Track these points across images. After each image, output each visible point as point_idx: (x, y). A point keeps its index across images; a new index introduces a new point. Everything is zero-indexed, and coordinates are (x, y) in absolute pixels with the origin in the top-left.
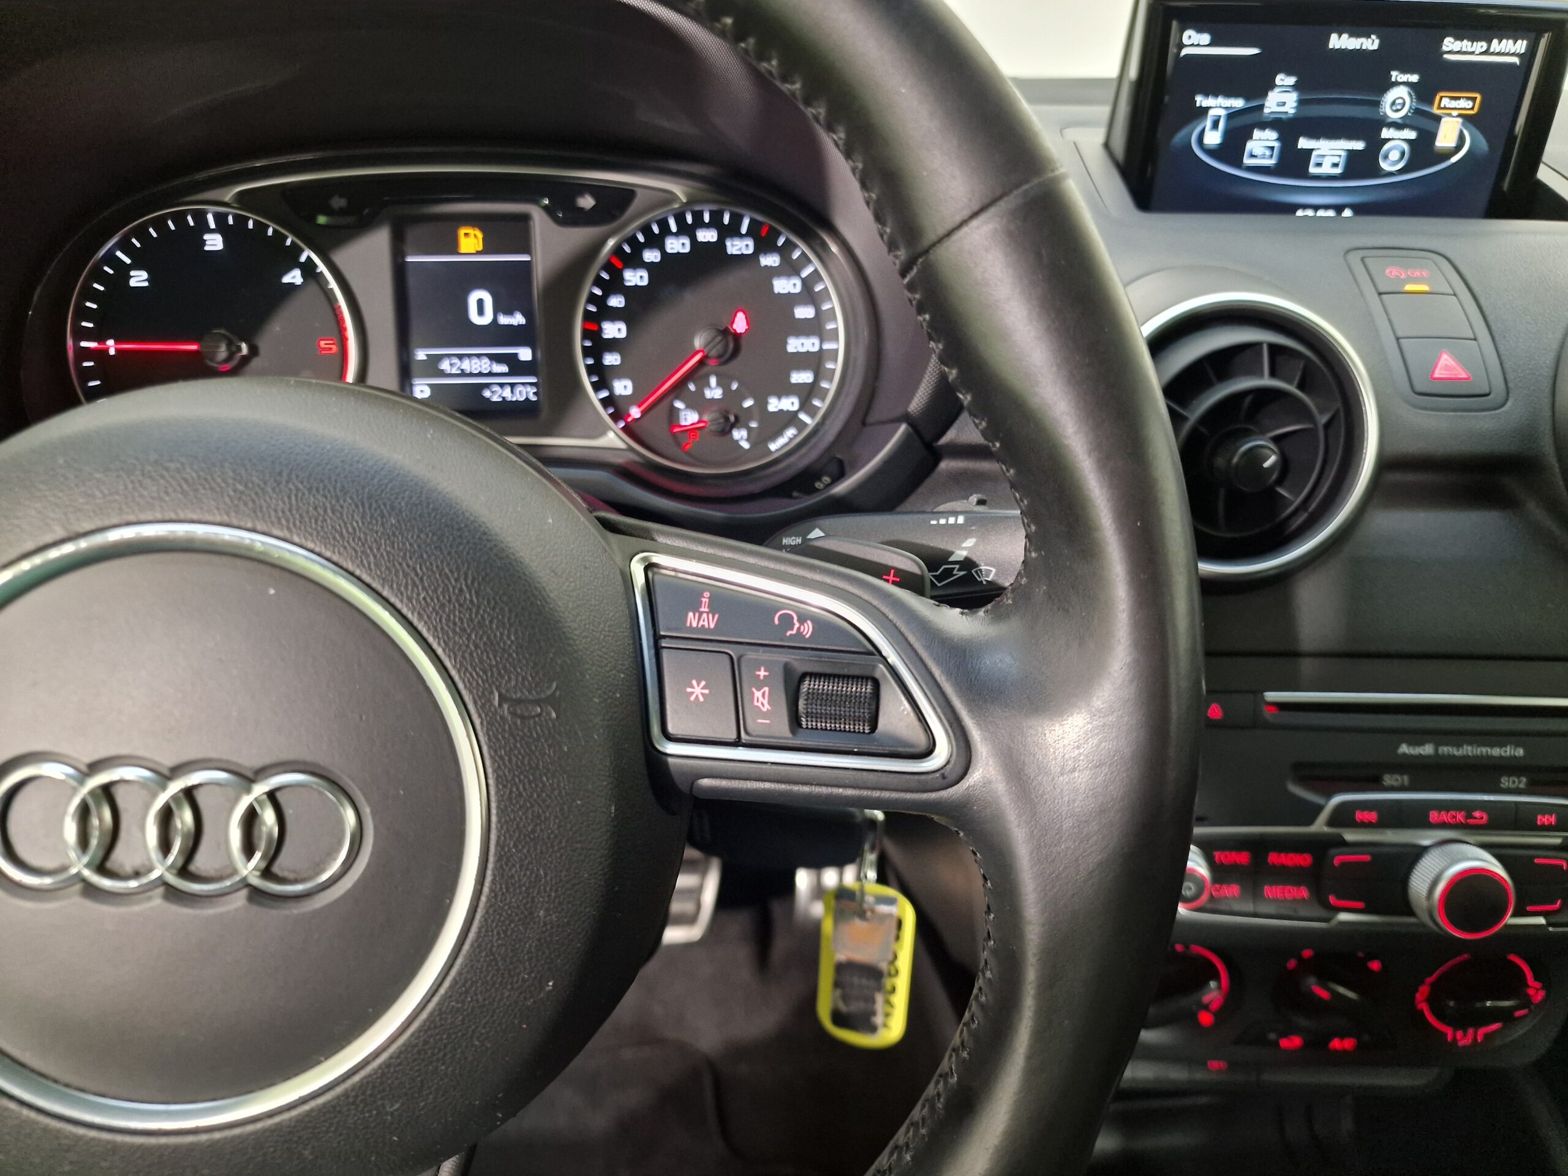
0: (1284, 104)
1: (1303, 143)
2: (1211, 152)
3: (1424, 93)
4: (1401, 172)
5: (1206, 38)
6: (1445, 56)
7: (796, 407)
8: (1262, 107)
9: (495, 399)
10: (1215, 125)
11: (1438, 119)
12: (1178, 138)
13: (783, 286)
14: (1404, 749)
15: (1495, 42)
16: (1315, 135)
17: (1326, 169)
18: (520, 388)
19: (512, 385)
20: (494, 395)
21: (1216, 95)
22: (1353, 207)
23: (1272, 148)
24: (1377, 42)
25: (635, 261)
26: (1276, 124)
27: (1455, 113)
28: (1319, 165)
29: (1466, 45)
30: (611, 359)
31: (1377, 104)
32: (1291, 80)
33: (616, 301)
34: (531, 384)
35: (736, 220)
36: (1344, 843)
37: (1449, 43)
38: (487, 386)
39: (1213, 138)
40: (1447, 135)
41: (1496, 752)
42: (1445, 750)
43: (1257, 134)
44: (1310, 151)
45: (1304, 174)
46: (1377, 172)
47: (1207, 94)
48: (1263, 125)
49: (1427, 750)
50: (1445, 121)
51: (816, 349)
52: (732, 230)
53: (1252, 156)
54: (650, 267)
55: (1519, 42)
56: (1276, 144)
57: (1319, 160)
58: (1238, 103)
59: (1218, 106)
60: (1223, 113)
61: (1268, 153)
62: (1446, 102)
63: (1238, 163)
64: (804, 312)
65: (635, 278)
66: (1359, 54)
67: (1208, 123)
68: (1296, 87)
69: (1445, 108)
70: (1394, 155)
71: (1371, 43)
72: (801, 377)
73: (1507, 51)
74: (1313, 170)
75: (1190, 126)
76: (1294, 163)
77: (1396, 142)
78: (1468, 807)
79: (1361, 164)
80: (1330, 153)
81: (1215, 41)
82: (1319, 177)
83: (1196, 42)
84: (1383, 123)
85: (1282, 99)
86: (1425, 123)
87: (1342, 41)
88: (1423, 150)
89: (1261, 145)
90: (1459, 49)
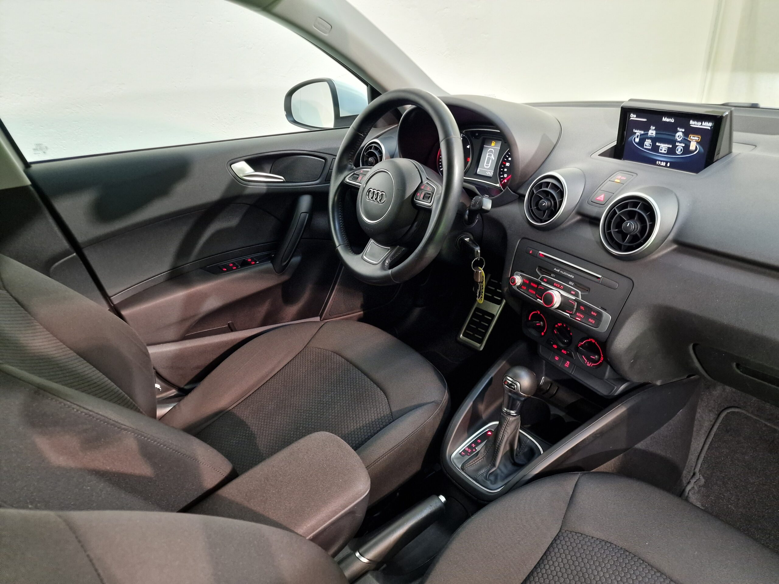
0: (653, 133)
1: (657, 144)
2: (636, 143)
3: (686, 134)
4: (681, 154)
5: (635, 116)
6: (691, 125)
8: (648, 134)
10: (638, 137)
11: (690, 142)
12: (630, 139)
14: (555, 269)
15: (703, 123)
16: (660, 142)
17: (663, 151)
19: (490, 172)
21: (638, 130)
22: (670, 162)
23: (650, 144)
24: (674, 120)
26: (651, 138)
27: (694, 141)
28: (661, 150)
29: (696, 123)
30: (505, 170)
31: (675, 136)
32: (654, 128)
36: (541, 284)
37: (691, 122)
38: (487, 171)
39: (637, 140)
40: (693, 146)
41: (569, 275)
42: (561, 272)
43: (647, 140)
44: (659, 146)
45: (658, 152)
46: (676, 154)
47: (635, 129)
48: (648, 138)
50: (692, 142)
53: (646, 146)
55: (710, 123)
56: (651, 143)
57: (661, 149)
58: (642, 132)
59: (638, 132)
60: (639, 134)
61: (649, 145)
62: (691, 137)
63: (643, 147)
66: (670, 122)
67: (636, 136)
68: (655, 129)
69: (691, 139)
70: (679, 150)
71: (672, 120)
73: (707, 125)
74: (660, 151)
75: (632, 136)
76: (655, 149)
77: (680, 147)
78: (561, 285)
79: (672, 151)
80: (664, 147)
81: (636, 117)
82: (661, 153)
83: (633, 117)
84: (676, 141)
85: (652, 132)
86: (687, 143)
87: (665, 119)
88: (686, 149)
89: (648, 143)
90: (694, 124)
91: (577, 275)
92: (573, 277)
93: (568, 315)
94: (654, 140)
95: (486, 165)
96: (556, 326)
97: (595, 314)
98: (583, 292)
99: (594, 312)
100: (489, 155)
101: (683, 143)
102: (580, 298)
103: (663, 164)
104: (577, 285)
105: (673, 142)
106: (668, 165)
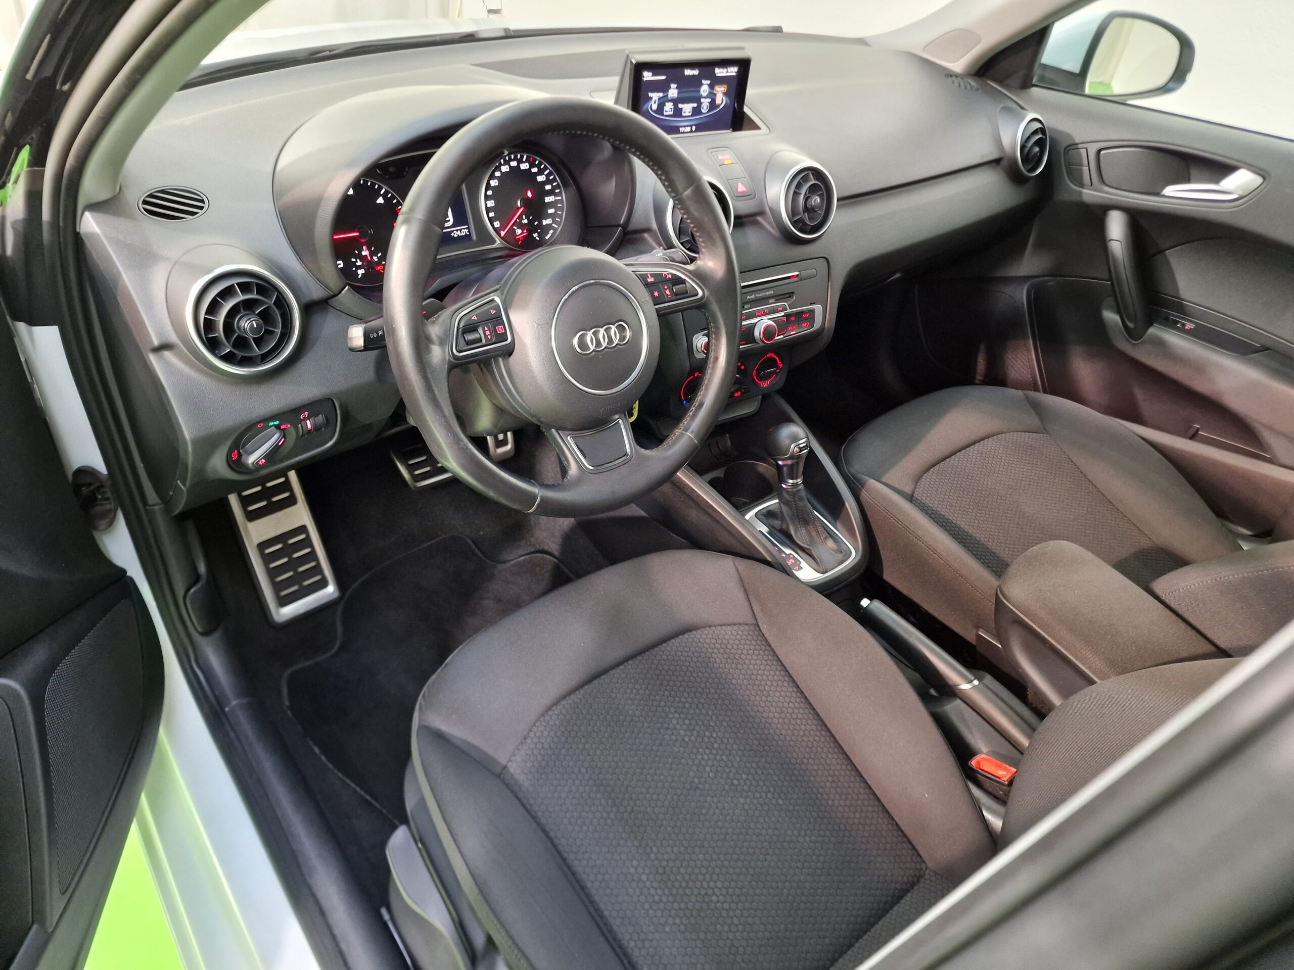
0: (674, 94)
1: (680, 106)
2: (654, 111)
3: (711, 86)
4: (707, 112)
5: (650, 74)
6: (716, 75)
7: (551, 222)
8: (667, 96)
9: (456, 236)
10: (655, 102)
11: (715, 95)
12: (645, 107)
13: (541, 178)
14: (748, 297)
15: (729, 69)
16: (683, 103)
17: (687, 114)
18: (463, 230)
19: (461, 230)
20: (456, 234)
21: (655, 92)
22: (695, 125)
23: (671, 109)
24: (698, 72)
25: (492, 177)
26: (672, 100)
27: (720, 92)
28: (685, 112)
29: (721, 70)
30: (492, 214)
31: (699, 91)
32: (675, 86)
33: (490, 193)
34: (466, 228)
35: (522, 157)
37: (717, 71)
38: (453, 231)
39: (655, 107)
41: (767, 294)
42: (757, 296)
43: (667, 104)
44: (682, 108)
45: (681, 116)
46: (701, 113)
47: (652, 92)
48: (668, 101)
49: (753, 296)
50: (718, 95)
51: (554, 200)
52: (520, 161)
53: (666, 111)
54: (497, 178)
55: (735, 68)
56: (673, 107)
58: (661, 95)
59: (655, 96)
60: (657, 98)
62: (717, 89)
63: (662, 114)
64: (548, 187)
65: (494, 183)
66: (693, 76)
67: (653, 102)
68: (677, 88)
69: (717, 91)
70: (705, 107)
72: (551, 211)
73: (732, 71)
74: (683, 114)
75: (648, 103)
76: (678, 112)
77: (705, 103)
79: (697, 111)
80: (687, 108)
81: (653, 75)
82: (685, 117)
83: (647, 76)
84: (701, 97)
85: (673, 92)
86: (713, 96)
87: (688, 72)
88: (713, 105)
89: (669, 108)
90: (720, 72)
92: (770, 293)
94: (675, 102)
98: (788, 301)
101: (709, 98)
102: (788, 310)
103: (688, 129)
105: (697, 99)
106: (693, 128)
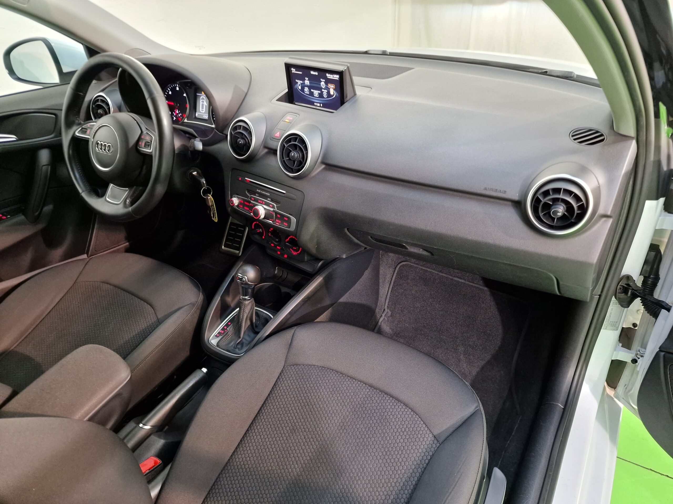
1: (312, 90)
2: (300, 90)
3: (326, 83)
4: (327, 98)
6: (328, 77)
8: (305, 83)
10: (299, 85)
14: (257, 190)
15: (334, 75)
17: (316, 96)
20: (204, 117)
22: (322, 103)
26: (307, 86)
27: (332, 88)
31: (320, 85)
32: (307, 79)
36: (251, 202)
37: (327, 75)
39: (300, 88)
40: (332, 92)
41: (267, 194)
42: (261, 192)
43: (305, 87)
44: (313, 92)
45: (313, 96)
46: (324, 98)
47: (297, 80)
49: (260, 191)
50: (330, 89)
53: (306, 91)
56: (308, 90)
58: (302, 82)
59: (299, 82)
60: (300, 83)
62: (330, 86)
63: (304, 93)
66: (315, 75)
70: (325, 95)
71: (316, 73)
73: (336, 77)
75: (296, 86)
76: (312, 94)
77: (325, 92)
78: (263, 201)
79: (321, 95)
80: (316, 93)
81: (296, 71)
82: (315, 97)
83: (293, 70)
84: (322, 88)
85: (307, 82)
87: (312, 73)
88: (329, 94)
89: (306, 89)
90: (329, 76)
91: (272, 193)
92: (269, 195)
93: (271, 222)
94: (310, 87)
95: (202, 110)
96: (270, 230)
97: (287, 219)
98: (278, 204)
99: (286, 217)
100: (202, 102)
101: (327, 90)
102: (276, 209)
103: (319, 105)
104: (272, 200)
105: (320, 89)
106: (321, 105)
